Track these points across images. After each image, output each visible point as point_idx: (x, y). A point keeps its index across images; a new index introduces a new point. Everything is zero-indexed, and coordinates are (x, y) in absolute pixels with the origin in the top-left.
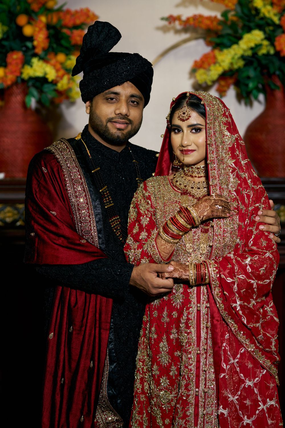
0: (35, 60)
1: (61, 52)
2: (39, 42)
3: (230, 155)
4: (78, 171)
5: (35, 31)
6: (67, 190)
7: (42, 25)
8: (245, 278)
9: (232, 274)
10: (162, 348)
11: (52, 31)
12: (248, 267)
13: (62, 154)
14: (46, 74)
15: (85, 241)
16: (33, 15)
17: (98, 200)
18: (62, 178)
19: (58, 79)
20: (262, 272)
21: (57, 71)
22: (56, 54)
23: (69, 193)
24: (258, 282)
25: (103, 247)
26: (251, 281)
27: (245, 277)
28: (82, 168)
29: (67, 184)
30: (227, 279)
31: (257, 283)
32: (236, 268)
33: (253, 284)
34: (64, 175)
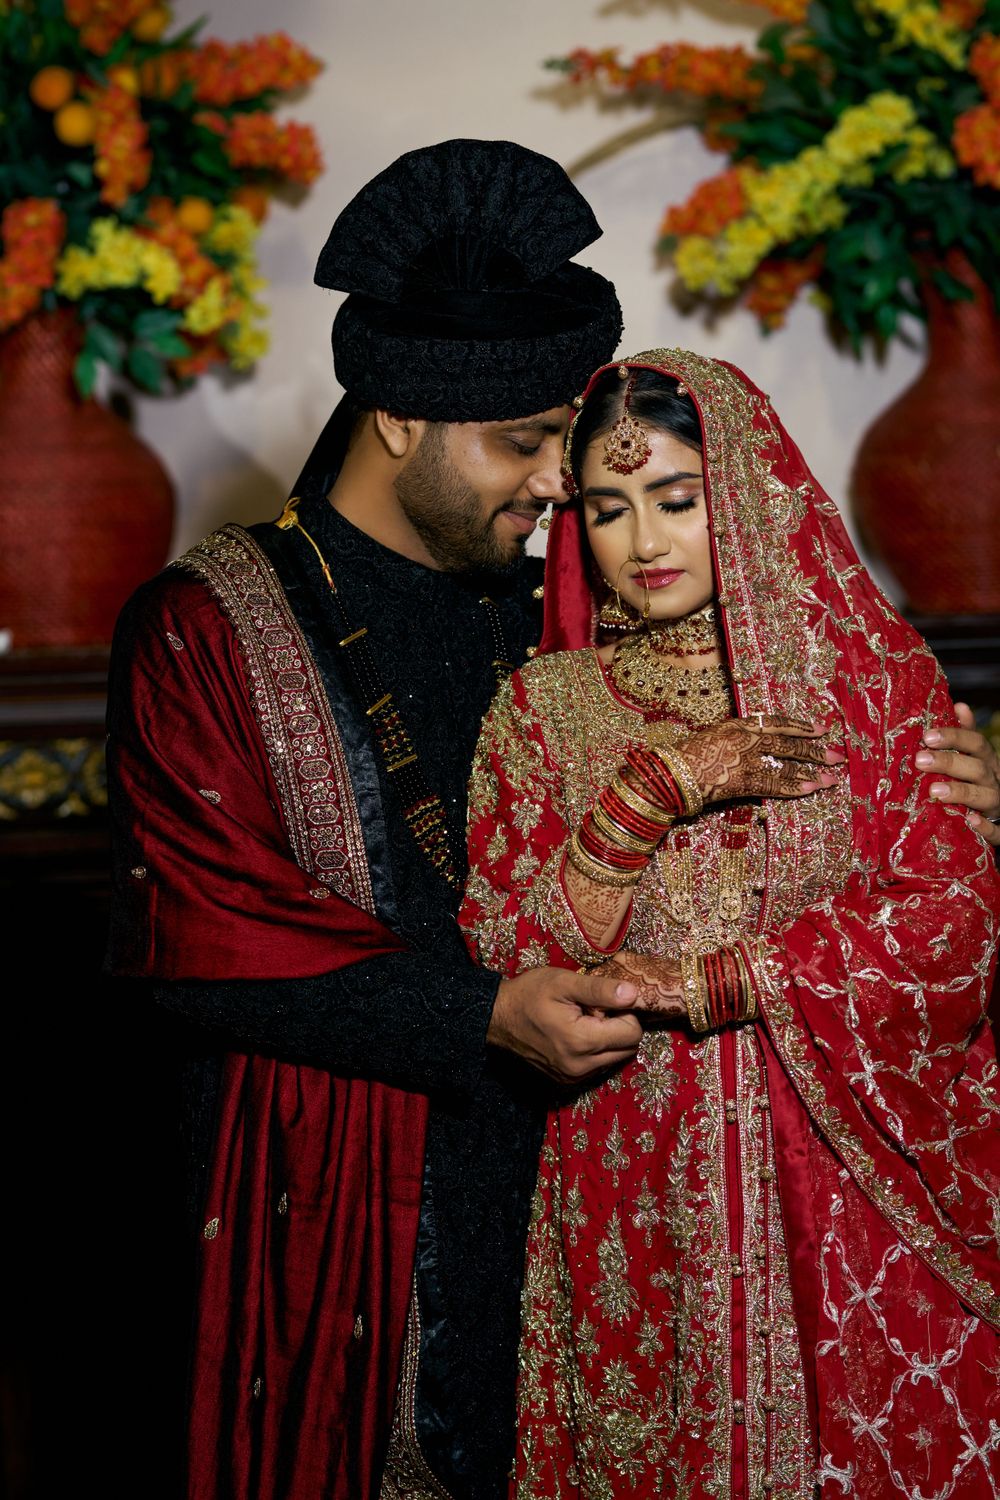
0: (103, 230)
1: (196, 193)
2: (113, 162)
3: (798, 562)
4: (294, 643)
5: (98, 124)
6: (256, 711)
7: (122, 104)
8: (882, 978)
9: (833, 970)
10: (607, 1260)
11: (160, 124)
12: (889, 938)
13: (236, 584)
14: (143, 276)
15: (326, 893)
16: (91, 68)
17: (365, 746)
18: (238, 671)
19: (189, 292)
20: (938, 949)
21: (184, 262)
22: (176, 204)
23: (263, 722)
24: (929, 987)
25: (389, 908)
26: (904, 987)
27: (882, 974)
28: (306, 630)
29: (256, 690)
30: (819, 988)
31: (925, 991)
32: (846, 946)
33: (911, 997)
34: (245, 660)
